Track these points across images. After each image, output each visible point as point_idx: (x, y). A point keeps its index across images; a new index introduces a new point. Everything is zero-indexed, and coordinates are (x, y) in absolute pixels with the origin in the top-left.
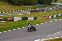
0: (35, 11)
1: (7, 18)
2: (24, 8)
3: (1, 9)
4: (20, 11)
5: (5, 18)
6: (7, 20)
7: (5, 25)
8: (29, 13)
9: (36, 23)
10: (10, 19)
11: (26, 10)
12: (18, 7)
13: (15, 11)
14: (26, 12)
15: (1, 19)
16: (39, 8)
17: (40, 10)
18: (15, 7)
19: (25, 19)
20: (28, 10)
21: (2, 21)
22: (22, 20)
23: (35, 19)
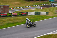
0: (47, 6)
1: (21, 13)
2: (37, 3)
3: (16, 5)
4: (33, 6)
5: (20, 13)
6: (21, 14)
7: (20, 19)
8: (42, 8)
9: (48, 18)
10: (24, 14)
11: (39, 5)
12: (31, 3)
13: (28, 7)
14: (39, 7)
15: (16, 14)
16: (51, 3)
17: (52, 5)
18: (28, 2)
19: (37, 13)
20: (41, 5)
21: (17, 15)
22: (35, 14)
23: (47, 13)
